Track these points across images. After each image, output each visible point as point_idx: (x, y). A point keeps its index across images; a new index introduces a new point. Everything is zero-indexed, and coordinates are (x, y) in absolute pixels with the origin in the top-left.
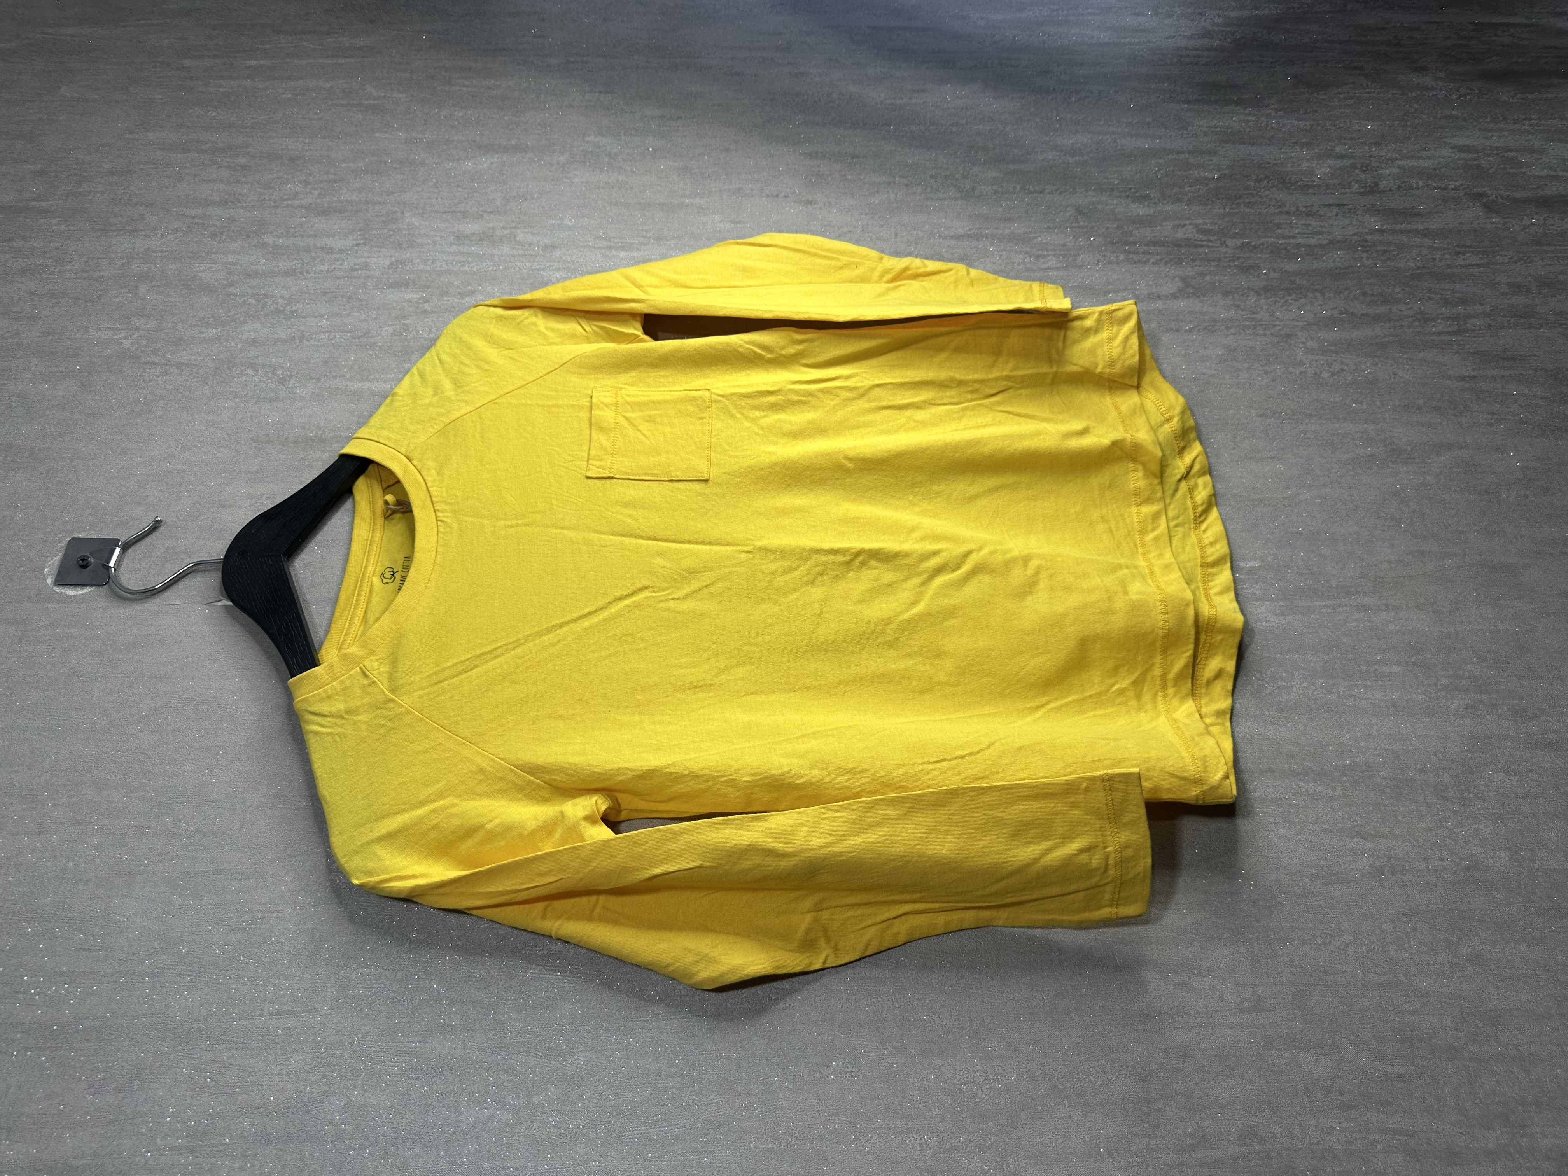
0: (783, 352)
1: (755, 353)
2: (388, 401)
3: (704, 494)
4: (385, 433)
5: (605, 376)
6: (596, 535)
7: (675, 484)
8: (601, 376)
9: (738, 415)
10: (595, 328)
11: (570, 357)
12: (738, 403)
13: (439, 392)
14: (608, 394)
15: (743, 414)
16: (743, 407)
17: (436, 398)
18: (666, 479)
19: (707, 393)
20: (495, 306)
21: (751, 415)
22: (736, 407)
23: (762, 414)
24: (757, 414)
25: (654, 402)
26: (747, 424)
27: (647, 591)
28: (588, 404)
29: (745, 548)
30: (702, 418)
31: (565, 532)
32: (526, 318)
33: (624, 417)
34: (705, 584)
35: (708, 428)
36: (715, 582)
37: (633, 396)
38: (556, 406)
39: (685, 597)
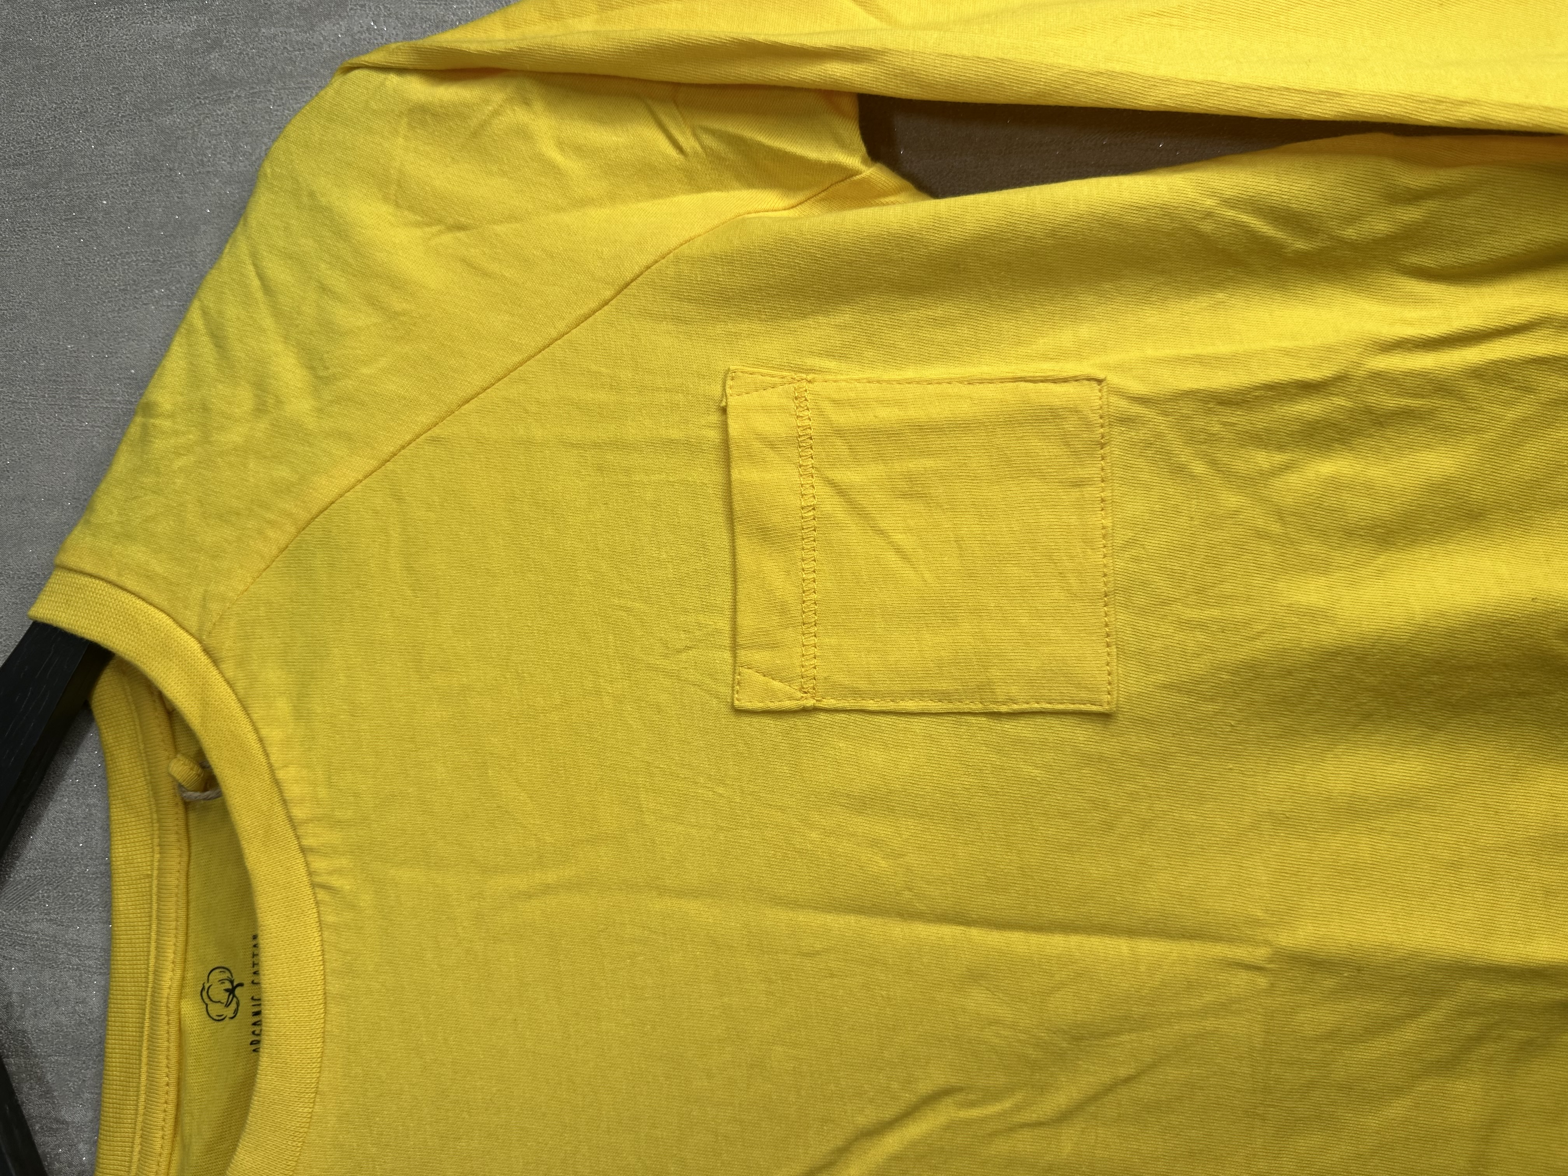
0: (1350, 233)
1: (1253, 236)
2: (134, 430)
3: (1101, 758)
4: (137, 553)
5: (757, 327)
6: (784, 915)
7: (1009, 727)
8: (744, 326)
9: (1199, 468)
10: (710, 141)
11: (644, 259)
12: (1199, 423)
13: (271, 401)
14: (772, 397)
15: (1213, 463)
16: (1212, 439)
17: (263, 425)
18: (978, 707)
19: (1091, 392)
20: (401, 70)
21: (1240, 466)
22: (1191, 438)
23: (1279, 458)
24: (1263, 459)
25: (922, 429)
26: (1231, 500)
27: (949, 1100)
28: (713, 435)
29: (1241, 952)
30: (1078, 484)
31: (691, 907)
32: (496, 113)
33: (832, 484)
34: (1123, 1072)
35: (1100, 519)
36: (1153, 1066)
37: (852, 404)
38: (619, 445)
39: (1064, 1117)
